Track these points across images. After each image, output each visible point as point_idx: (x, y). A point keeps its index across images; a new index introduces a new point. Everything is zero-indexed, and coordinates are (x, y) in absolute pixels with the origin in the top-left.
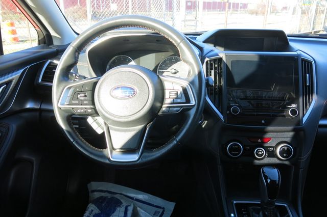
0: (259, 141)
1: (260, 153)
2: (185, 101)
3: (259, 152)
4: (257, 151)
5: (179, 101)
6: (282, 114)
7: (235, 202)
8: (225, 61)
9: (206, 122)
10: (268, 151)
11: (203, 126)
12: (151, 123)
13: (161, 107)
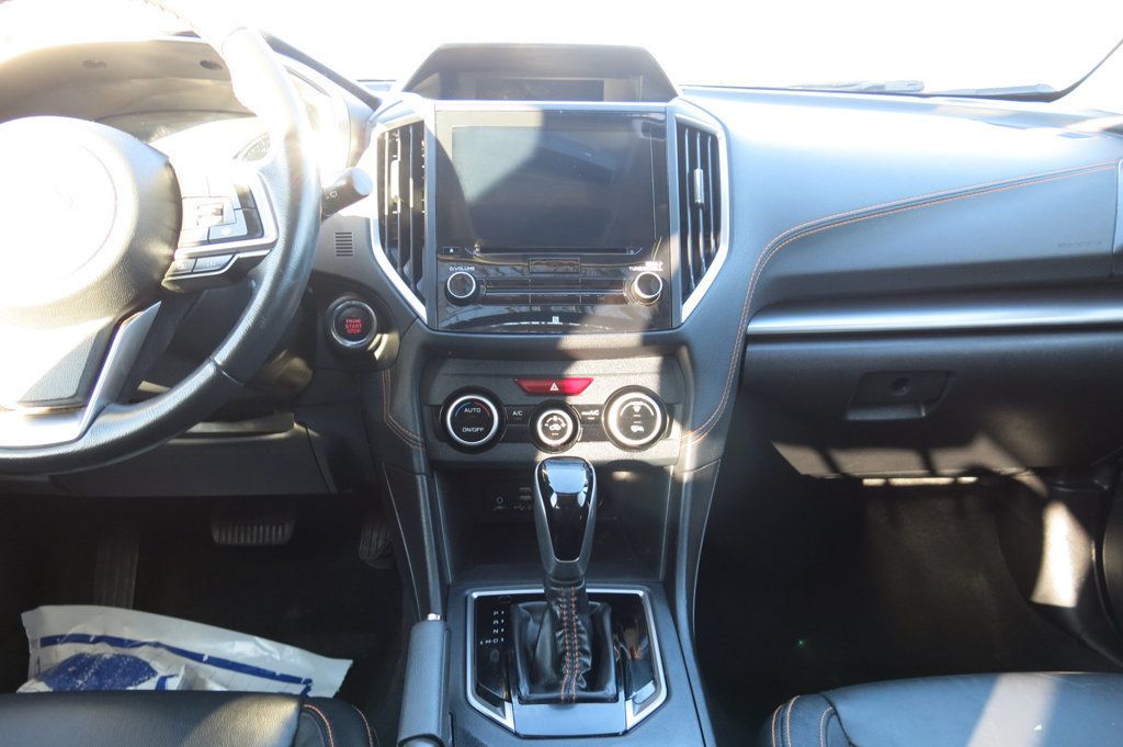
0: (554, 388)
1: (556, 427)
2: (245, 232)
3: (552, 423)
4: (544, 421)
5: (226, 232)
6: (615, 292)
7: (475, 595)
8: (433, 131)
9: (386, 337)
10: (584, 421)
11: (378, 354)
12: (138, 315)
13: (172, 259)
